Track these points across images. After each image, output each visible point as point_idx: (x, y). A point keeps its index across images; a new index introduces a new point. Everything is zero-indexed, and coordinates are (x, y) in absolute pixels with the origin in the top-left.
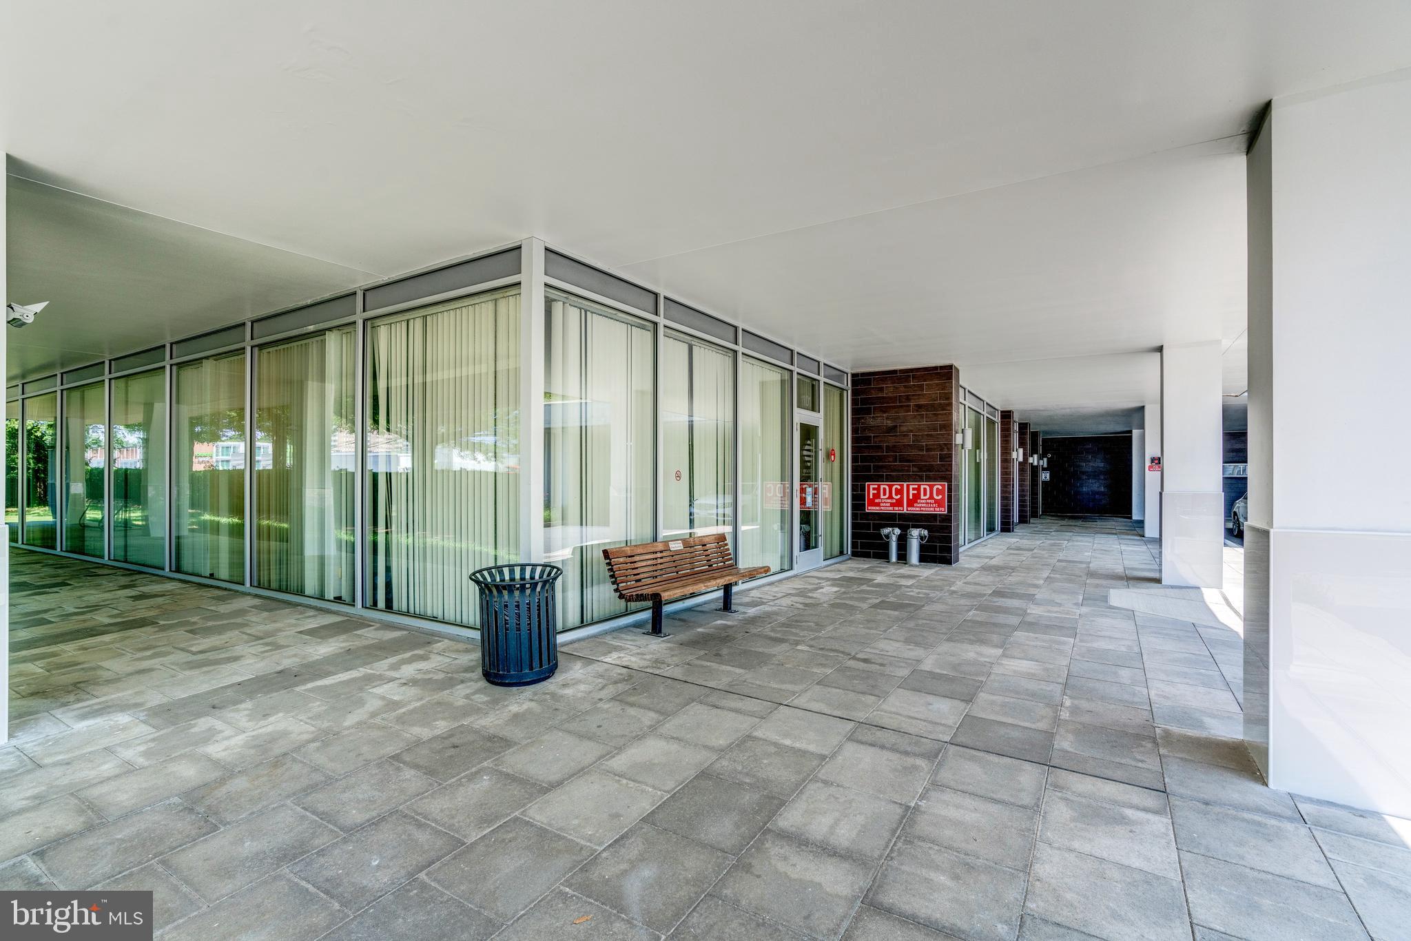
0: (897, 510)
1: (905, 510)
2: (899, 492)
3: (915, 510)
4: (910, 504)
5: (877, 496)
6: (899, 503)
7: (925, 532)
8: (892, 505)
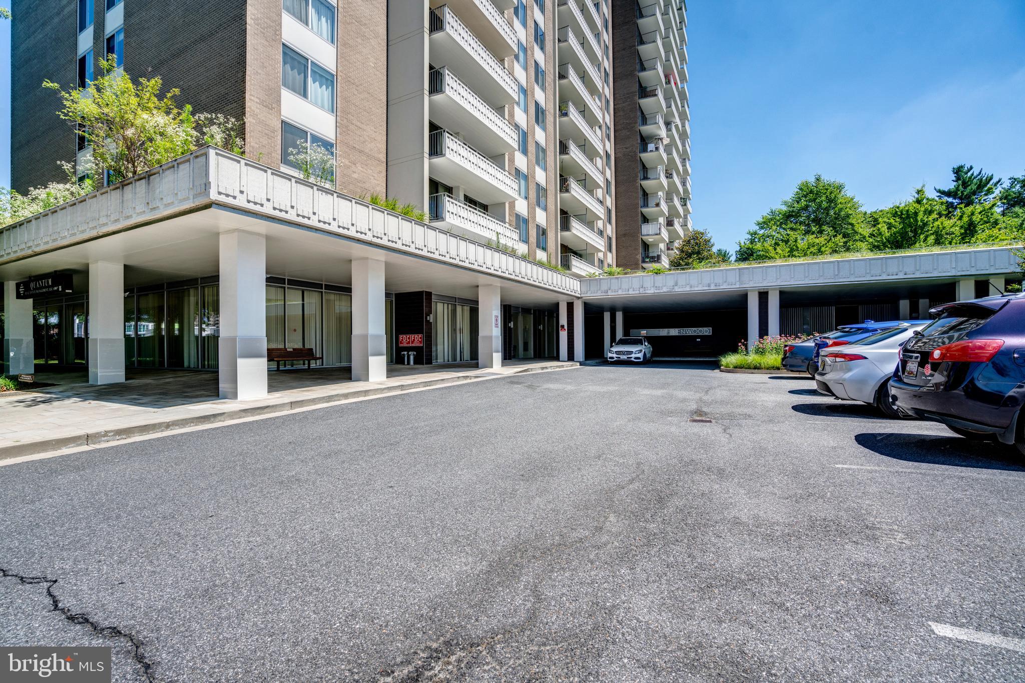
0: (408, 345)
1: (411, 345)
2: (409, 338)
3: (413, 345)
4: (412, 343)
5: (402, 340)
6: (409, 343)
7: (415, 353)
8: (407, 343)
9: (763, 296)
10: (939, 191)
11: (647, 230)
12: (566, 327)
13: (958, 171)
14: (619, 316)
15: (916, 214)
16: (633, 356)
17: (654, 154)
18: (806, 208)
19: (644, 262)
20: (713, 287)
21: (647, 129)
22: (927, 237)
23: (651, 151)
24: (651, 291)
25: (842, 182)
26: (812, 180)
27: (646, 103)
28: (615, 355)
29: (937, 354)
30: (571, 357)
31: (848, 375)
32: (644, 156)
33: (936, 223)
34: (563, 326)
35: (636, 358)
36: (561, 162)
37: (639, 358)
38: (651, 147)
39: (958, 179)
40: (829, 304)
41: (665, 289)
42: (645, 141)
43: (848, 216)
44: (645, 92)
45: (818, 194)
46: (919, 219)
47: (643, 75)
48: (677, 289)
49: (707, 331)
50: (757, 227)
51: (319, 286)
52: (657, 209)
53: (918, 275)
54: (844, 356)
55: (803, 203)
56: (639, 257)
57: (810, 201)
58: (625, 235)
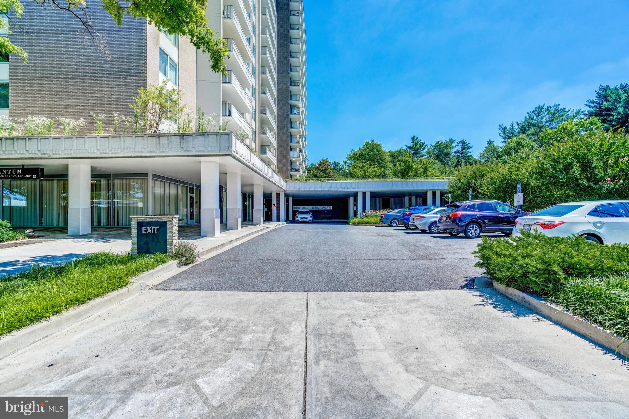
9: (364, 194)
10: (407, 146)
11: (293, 154)
12: (276, 205)
13: (413, 138)
14: (291, 199)
15: (409, 162)
16: (308, 219)
17: (297, 116)
18: (368, 154)
19: (291, 171)
20: (346, 189)
21: (293, 102)
22: (412, 171)
23: (295, 114)
24: (320, 190)
25: (381, 144)
26: (370, 142)
27: (293, 88)
28: (300, 219)
29: (451, 215)
30: (278, 220)
31: (421, 222)
32: (292, 116)
33: (415, 166)
34: (274, 205)
35: (310, 220)
36: (262, 118)
37: (311, 220)
38: (295, 111)
39: (413, 142)
40: (379, 197)
41: (326, 189)
42: (292, 107)
43: (385, 159)
44: (292, 82)
45: (373, 148)
46: (410, 164)
47: (291, 73)
48: (331, 189)
49: (330, 208)
50: (347, 159)
51: (177, 181)
52: (297, 144)
53: (417, 189)
54: (420, 217)
55: (367, 151)
56: (289, 168)
57: (370, 150)
58: (281, 156)
